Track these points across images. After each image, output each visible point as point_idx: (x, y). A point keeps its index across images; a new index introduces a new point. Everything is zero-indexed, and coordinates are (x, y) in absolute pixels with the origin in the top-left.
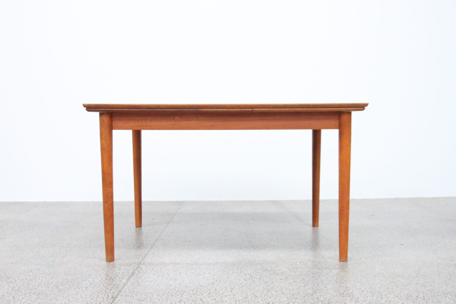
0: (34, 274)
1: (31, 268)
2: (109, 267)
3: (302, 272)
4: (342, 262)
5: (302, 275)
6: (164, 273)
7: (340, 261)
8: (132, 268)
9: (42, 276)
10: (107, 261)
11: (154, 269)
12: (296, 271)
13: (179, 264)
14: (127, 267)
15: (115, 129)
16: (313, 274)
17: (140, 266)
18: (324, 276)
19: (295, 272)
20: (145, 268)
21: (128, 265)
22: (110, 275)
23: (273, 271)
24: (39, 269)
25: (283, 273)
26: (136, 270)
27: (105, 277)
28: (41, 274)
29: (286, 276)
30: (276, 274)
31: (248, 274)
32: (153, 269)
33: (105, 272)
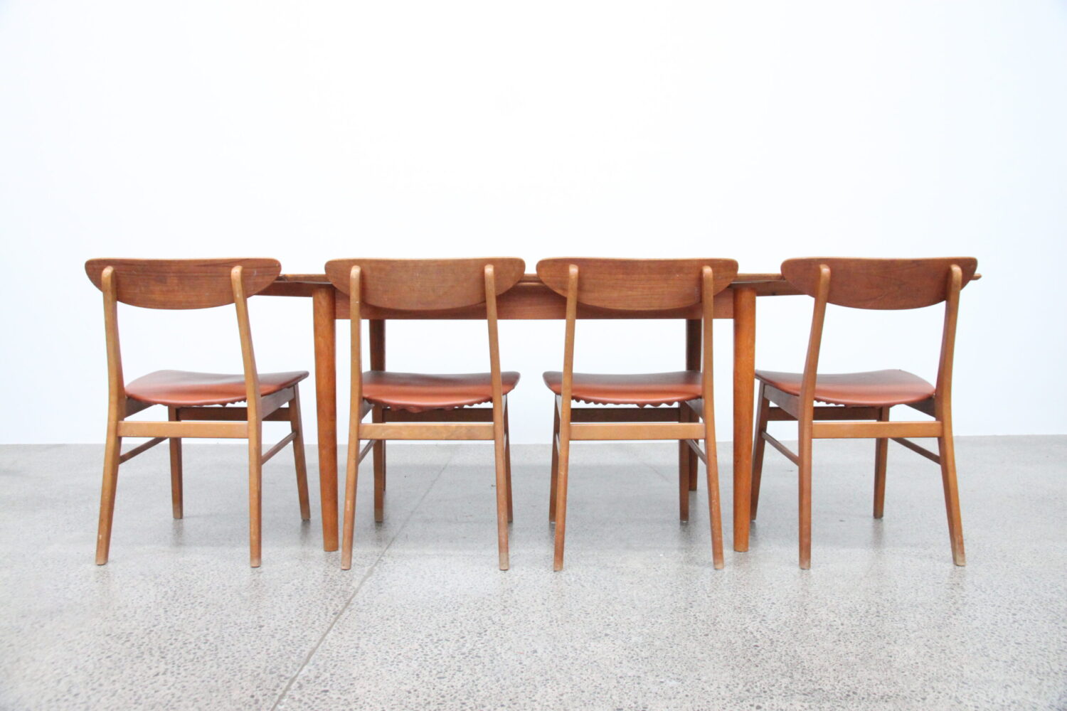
0: (199, 571)
1: (195, 560)
2: (329, 560)
3: (668, 570)
4: (737, 553)
5: (668, 575)
6: (424, 571)
7: (735, 550)
8: (368, 561)
9: (213, 574)
10: (326, 551)
11: (408, 564)
12: (657, 569)
13: (452, 556)
14: (360, 560)
15: (339, 318)
16: (687, 574)
17: (383, 558)
18: (707, 578)
19: (657, 571)
20: (392, 562)
21: (361, 557)
22: (331, 574)
23: (617, 568)
24: (208, 563)
25: (634, 572)
26: (376, 565)
27: (323, 577)
28: (212, 570)
29: (640, 578)
30: (623, 574)
31: (573, 574)
32: (405, 565)
33: (322, 569)
